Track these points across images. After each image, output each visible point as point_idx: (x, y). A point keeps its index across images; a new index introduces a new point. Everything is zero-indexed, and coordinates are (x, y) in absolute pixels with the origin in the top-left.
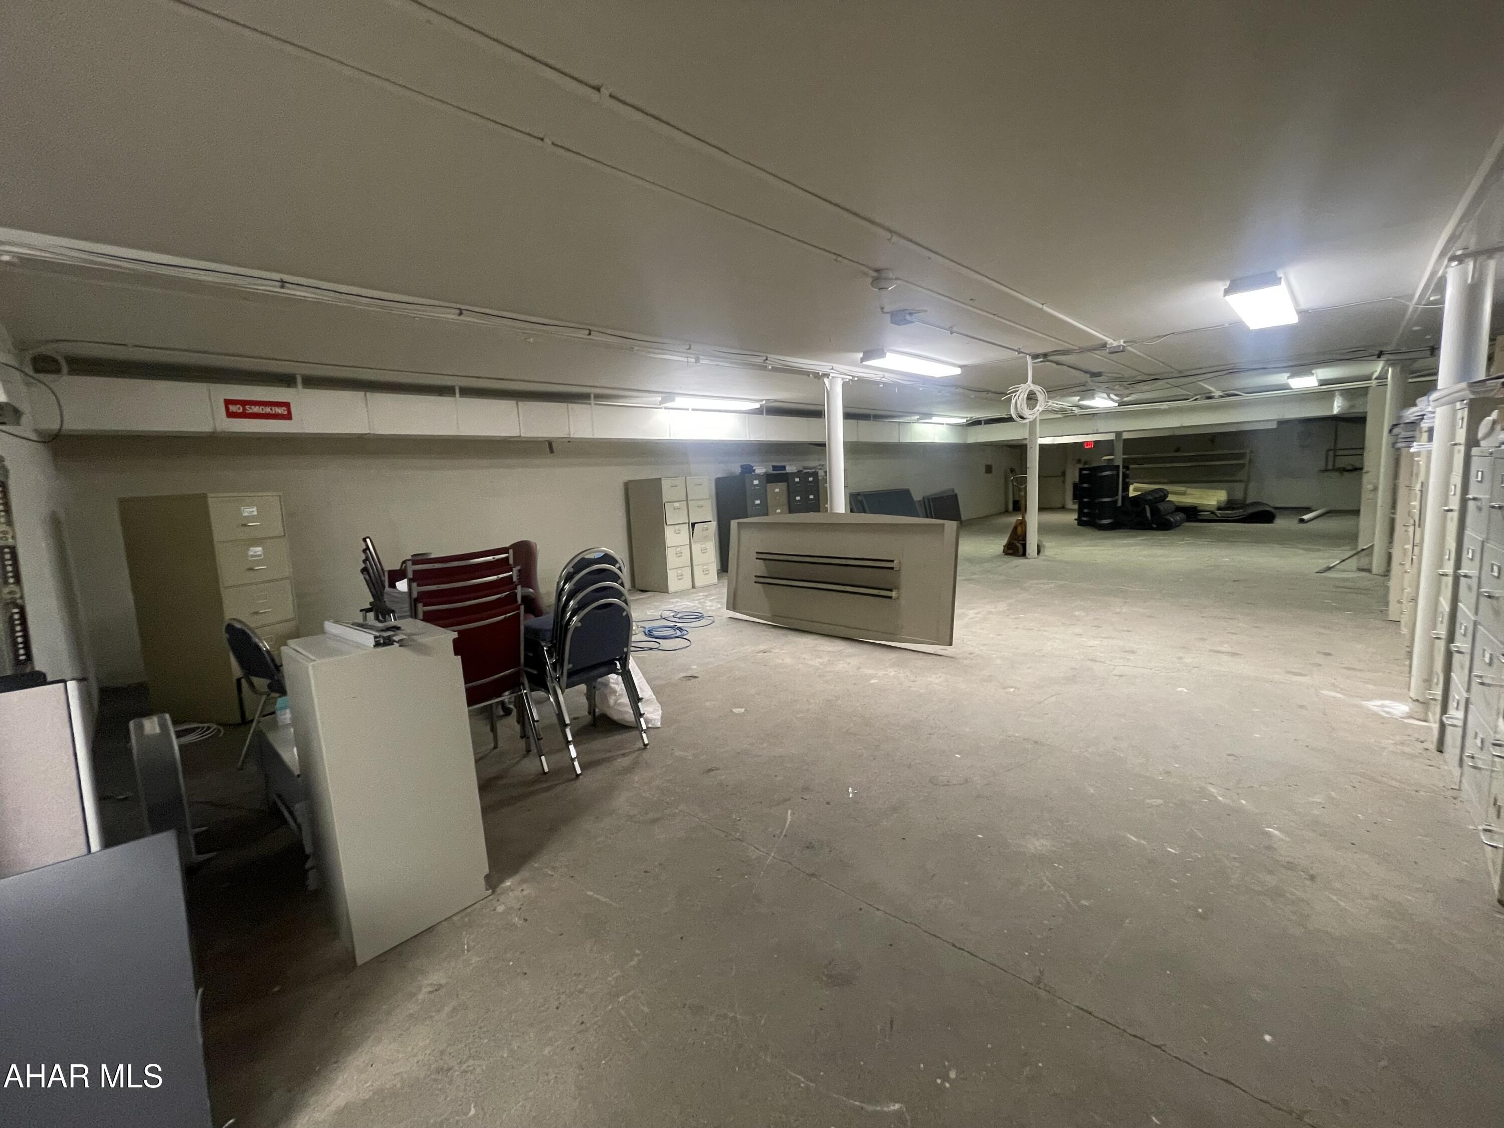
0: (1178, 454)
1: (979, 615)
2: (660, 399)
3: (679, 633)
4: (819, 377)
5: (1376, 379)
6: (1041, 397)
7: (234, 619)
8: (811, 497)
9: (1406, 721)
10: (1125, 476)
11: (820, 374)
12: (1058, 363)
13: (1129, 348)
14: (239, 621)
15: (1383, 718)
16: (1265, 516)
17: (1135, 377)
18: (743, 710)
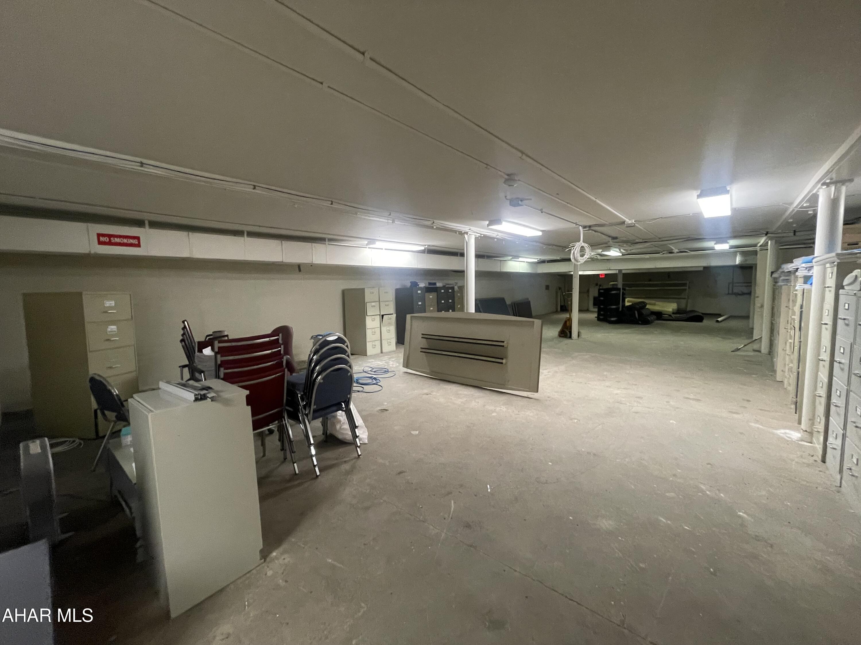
0: (650, 283)
1: (550, 374)
2: (367, 242)
3: (375, 382)
4: (462, 234)
5: (760, 246)
6: (588, 250)
7: (95, 374)
8: (450, 301)
9: (800, 442)
10: (624, 294)
11: (463, 232)
12: (595, 231)
13: (636, 225)
14: (99, 375)
15: (788, 441)
16: (699, 318)
17: (635, 240)
18: (417, 432)
